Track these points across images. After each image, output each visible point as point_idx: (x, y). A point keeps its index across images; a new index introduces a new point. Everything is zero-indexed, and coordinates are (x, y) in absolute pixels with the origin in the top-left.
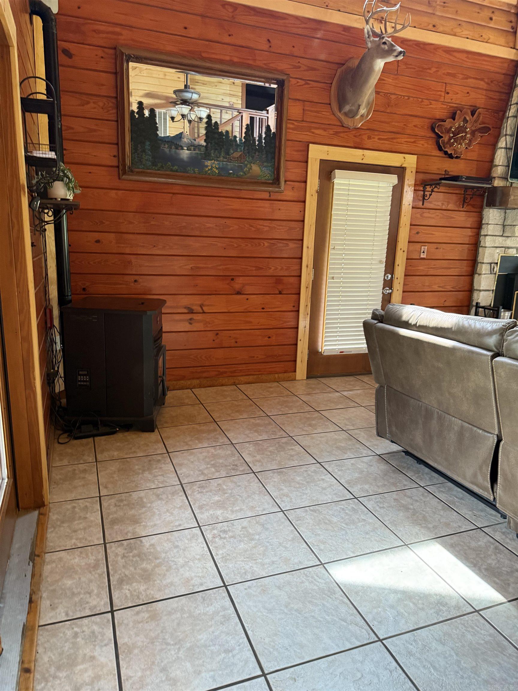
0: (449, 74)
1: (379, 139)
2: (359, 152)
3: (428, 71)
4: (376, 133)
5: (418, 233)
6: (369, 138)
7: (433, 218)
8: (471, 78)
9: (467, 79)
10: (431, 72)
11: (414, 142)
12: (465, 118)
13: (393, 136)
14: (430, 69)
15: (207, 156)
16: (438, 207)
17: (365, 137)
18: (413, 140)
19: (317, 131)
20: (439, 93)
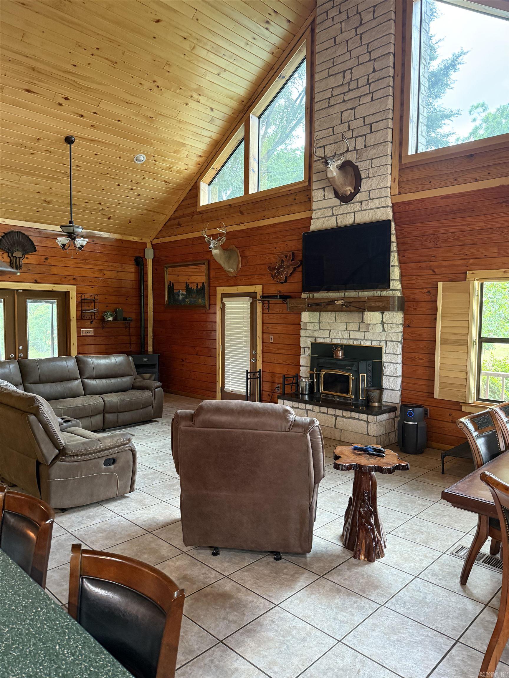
0: (275, 238)
1: (245, 280)
2: (235, 288)
3: (264, 240)
4: (243, 277)
5: (268, 328)
6: (240, 280)
7: (275, 319)
8: (287, 236)
9: (285, 237)
10: (266, 240)
11: (261, 278)
12: (282, 260)
13: (250, 277)
14: (265, 238)
15: (186, 298)
16: (277, 312)
17: (239, 280)
18: (260, 277)
19: (220, 281)
20: (271, 249)
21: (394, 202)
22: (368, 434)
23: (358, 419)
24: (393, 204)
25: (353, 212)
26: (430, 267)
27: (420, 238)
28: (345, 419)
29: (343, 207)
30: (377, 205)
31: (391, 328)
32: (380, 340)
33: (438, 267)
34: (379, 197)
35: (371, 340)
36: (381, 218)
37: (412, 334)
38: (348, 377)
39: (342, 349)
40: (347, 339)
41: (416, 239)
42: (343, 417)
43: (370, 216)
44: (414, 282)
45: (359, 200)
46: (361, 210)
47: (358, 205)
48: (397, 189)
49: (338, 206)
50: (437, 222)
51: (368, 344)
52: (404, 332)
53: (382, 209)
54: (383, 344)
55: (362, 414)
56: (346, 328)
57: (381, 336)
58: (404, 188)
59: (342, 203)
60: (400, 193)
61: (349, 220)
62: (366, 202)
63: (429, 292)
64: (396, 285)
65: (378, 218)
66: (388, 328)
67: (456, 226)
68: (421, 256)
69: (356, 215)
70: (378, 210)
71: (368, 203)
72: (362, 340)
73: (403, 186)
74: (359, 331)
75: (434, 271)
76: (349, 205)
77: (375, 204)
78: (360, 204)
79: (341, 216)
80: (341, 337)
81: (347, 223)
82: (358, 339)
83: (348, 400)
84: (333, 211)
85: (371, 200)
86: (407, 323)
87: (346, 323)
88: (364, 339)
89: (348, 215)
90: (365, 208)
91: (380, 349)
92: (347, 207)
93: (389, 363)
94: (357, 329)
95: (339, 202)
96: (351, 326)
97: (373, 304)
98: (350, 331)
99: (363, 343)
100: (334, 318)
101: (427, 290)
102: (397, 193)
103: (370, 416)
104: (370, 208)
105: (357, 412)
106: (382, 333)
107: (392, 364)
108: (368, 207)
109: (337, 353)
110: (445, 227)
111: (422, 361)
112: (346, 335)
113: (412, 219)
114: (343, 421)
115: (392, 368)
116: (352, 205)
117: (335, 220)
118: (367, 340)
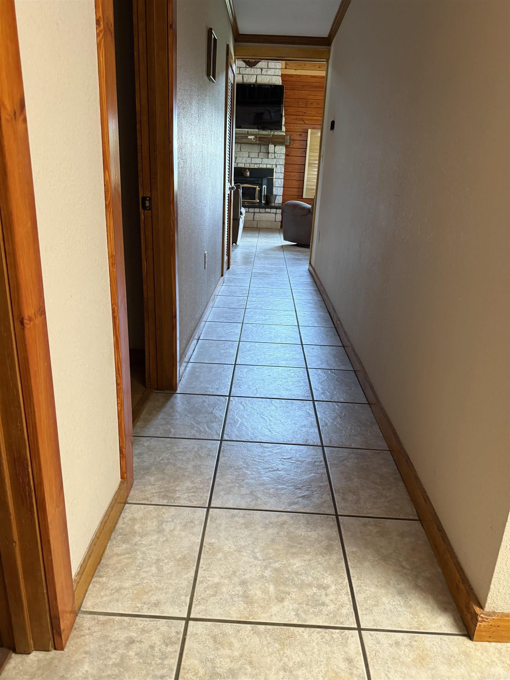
21: (282, 73)
22: (275, 221)
23: (270, 213)
24: (281, 74)
25: (255, 75)
26: (302, 119)
27: (297, 100)
28: (260, 214)
29: (248, 69)
30: (273, 74)
31: (280, 156)
32: (272, 164)
33: (307, 120)
34: (274, 68)
35: (267, 164)
36: (275, 83)
37: (290, 160)
38: (255, 188)
39: (249, 170)
40: (249, 163)
41: (295, 100)
42: (260, 212)
43: (268, 80)
44: (292, 127)
45: (261, 67)
46: (262, 74)
47: (259, 70)
48: (284, 65)
49: (244, 68)
50: (308, 92)
51: (264, 166)
52: (285, 159)
53: (276, 77)
54: (274, 166)
55: (273, 209)
56: (249, 156)
57: (273, 161)
58: (288, 65)
59: (247, 66)
60: (286, 68)
61: (252, 80)
62: (266, 70)
63: (301, 135)
64: (284, 129)
65: (274, 82)
66: (278, 156)
67: (318, 96)
68: (297, 111)
69: (258, 77)
70: (274, 77)
71: (267, 71)
72: (260, 164)
73: (288, 64)
74: (258, 158)
75: (304, 122)
76: (253, 69)
77: (272, 72)
78: (261, 70)
79: (247, 76)
80: (245, 162)
81: (252, 82)
82: (257, 164)
83: (254, 204)
84: (240, 71)
85: (269, 69)
86: (287, 153)
87: (249, 152)
88: (261, 164)
89: (252, 76)
90: (265, 74)
91: (272, 170)
92: (251, 70)
93: (278, 178)
94: (257, 157)
95: (245, 65)
96: (252, 155)
97: (275, 140)
98: (252, 158)
99: (261, 166)
100: (240, 149)
101: (300, 133)
102: (284, 68)
103: (277, 210)
104: (268, 74)
105: (269, 208)
106: (274, 160)
107: (279, 179)
108: (267, 73)
109: (246, 173)
110: (313, 95)
111: (295, 177)
112: (249, 160)
113: (292, 87)
114: (259, 215)
115: (279, 182)
116: (255, 69)
117: (242, 77)
118: (264, 164)
